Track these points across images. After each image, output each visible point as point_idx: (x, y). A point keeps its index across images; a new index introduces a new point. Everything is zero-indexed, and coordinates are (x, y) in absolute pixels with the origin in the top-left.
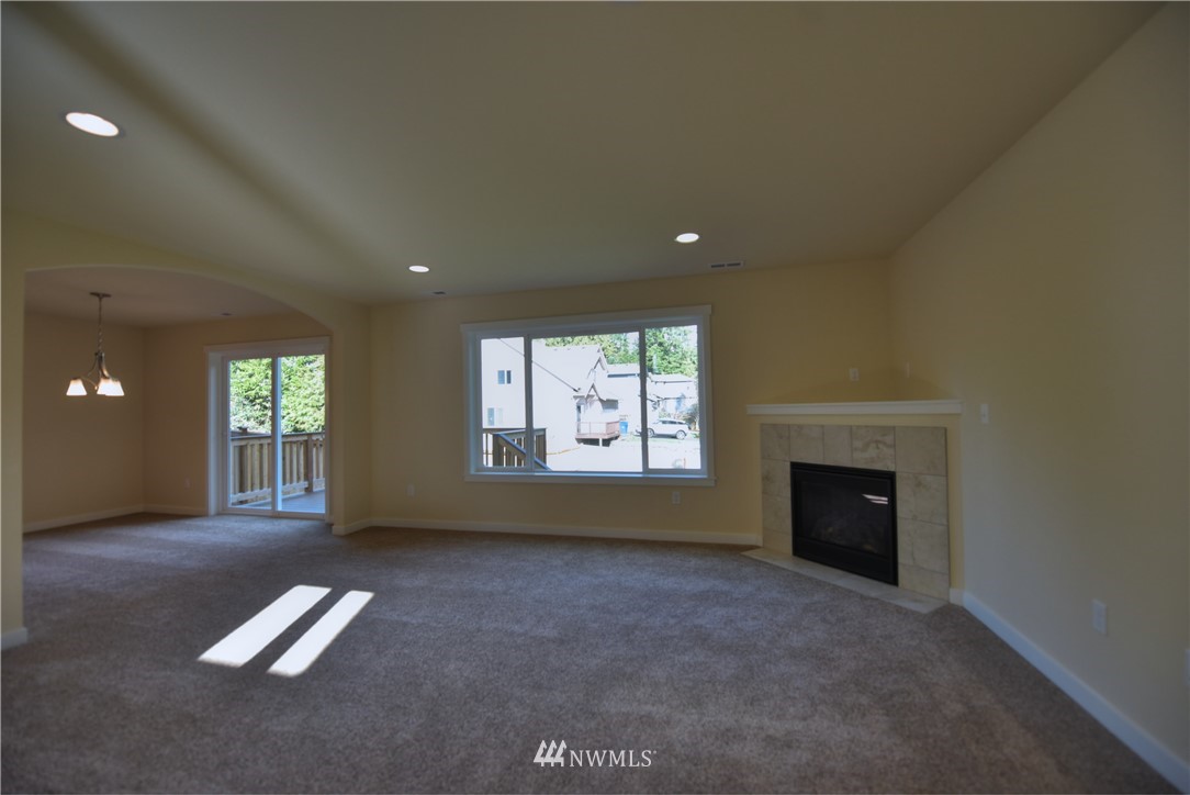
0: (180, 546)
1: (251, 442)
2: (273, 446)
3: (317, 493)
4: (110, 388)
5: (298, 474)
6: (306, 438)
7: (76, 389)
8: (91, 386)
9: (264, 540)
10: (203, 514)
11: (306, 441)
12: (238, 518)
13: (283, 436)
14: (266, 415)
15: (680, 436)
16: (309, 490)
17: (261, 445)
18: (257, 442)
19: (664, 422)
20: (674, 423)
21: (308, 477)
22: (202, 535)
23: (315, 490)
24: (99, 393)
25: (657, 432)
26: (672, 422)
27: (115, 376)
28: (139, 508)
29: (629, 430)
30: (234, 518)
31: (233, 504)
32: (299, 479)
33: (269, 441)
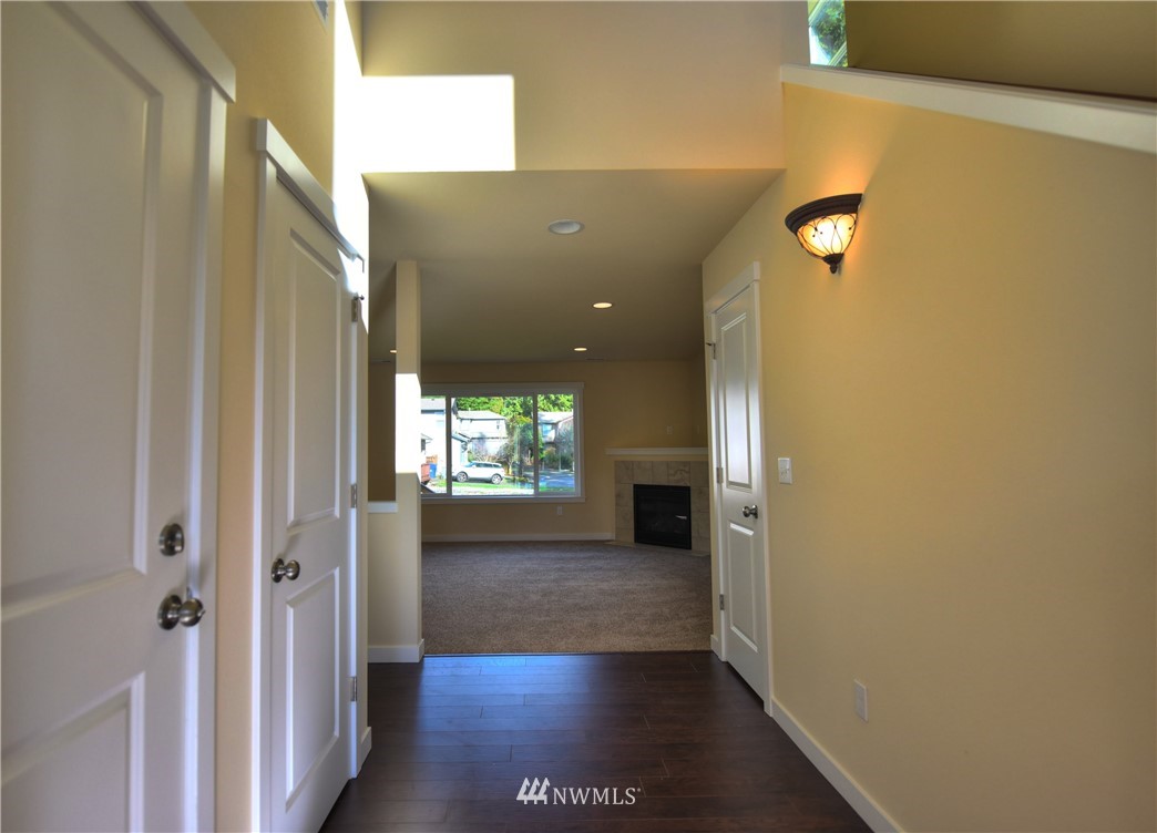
15: (496, 480)
19: (478, 465)
20: (490, 466)
25: (471, 475)
26: (486, 465)
29: (437, 474)
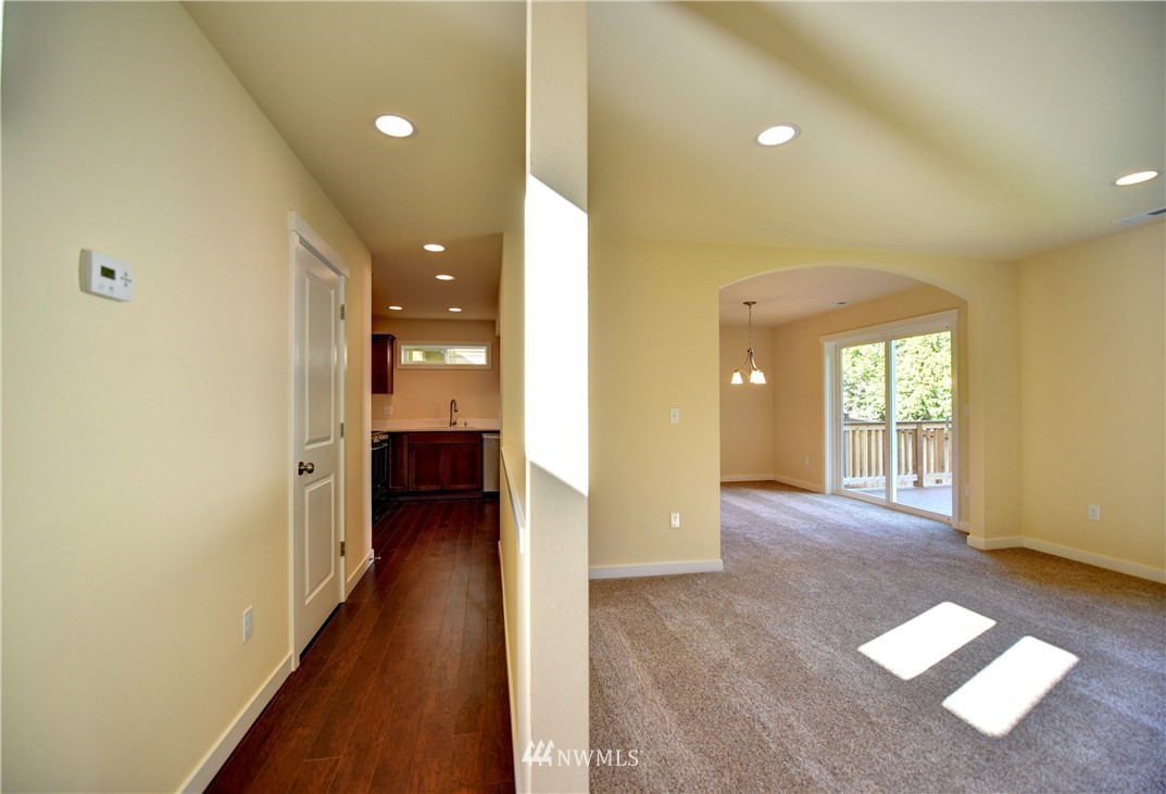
0: (809, 518)
1: (861, 428)
2: (887, 434)
3: (927, 488)
4: (758, 378)
5: (906, 465)
6: (915, 427)
7: (737, 379)
8: (745, 378)
9: (886, 532)
10: (819, 492)
11: (916, 430)
12: (853, 502)
13: (898, 424)
14: (852, 402)
16: (918, 484)
17: (870, 431)
18: (866, 428)
21: (917, 469)
22: (824, 512)
23: (925, 485)
24: (751, 381)
27: (761, 368)
28: (771, 477)
30: (849, 501)
31: (846, 486)
32: (907, 470)
33: (883, 427)
